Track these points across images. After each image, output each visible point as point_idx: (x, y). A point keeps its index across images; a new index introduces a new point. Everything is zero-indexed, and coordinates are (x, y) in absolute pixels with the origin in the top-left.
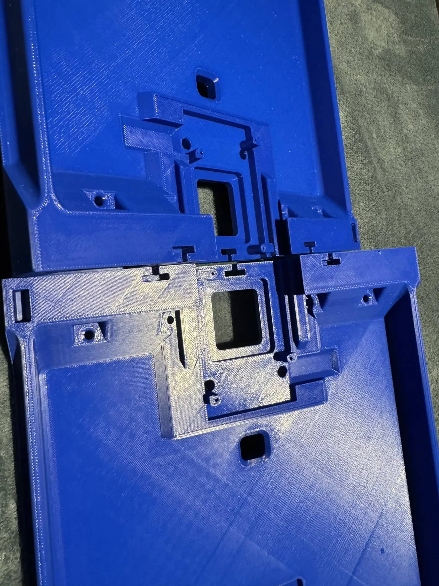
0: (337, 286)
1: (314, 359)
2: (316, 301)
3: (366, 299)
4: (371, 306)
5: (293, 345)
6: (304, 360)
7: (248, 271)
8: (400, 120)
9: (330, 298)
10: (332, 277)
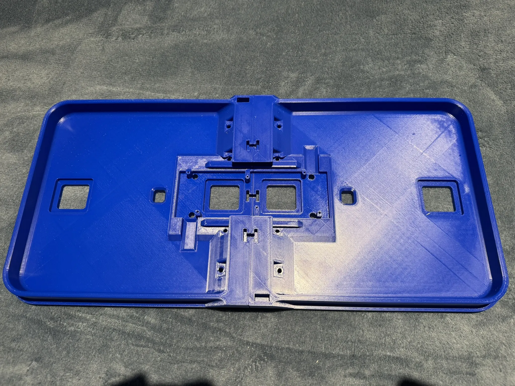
0: (270, 144)
1: (308, 159)
2: (277, 155)
3: (279, 126)
4: (283, 124)
5: (298, 170)
6: (308, 165)
7: (257, 189)
8: (198, 18)
9: (277, 148)
10: (265, 146)
